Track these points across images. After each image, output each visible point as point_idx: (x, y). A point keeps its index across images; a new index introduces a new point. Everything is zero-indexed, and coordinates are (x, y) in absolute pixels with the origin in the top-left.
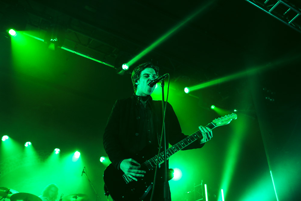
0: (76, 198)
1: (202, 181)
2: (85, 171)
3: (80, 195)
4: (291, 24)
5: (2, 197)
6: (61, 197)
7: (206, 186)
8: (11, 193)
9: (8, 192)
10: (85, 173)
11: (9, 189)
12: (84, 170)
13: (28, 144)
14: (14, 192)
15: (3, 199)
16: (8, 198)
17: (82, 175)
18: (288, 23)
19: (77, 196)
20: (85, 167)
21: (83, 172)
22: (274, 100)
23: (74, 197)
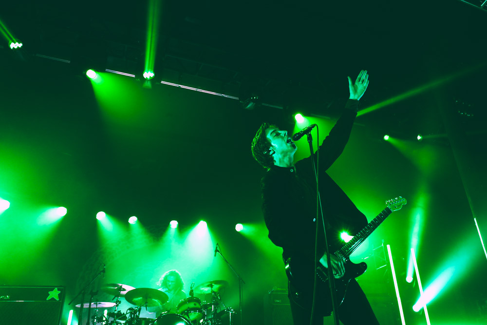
0: (211, 286)
1: (383, 241)
2: (218, 249)
3: (217, 282)
4: (484, 6)
5: (114, 296)
6: (191, 288)
7: (388, 246)
8: (124, 290)
9: (121, 289)
10: (219, 252)
11: (120, 285)
12: (217, 247)
13: (133, 220)
14: (128, 288)
15: (116, 298)
16: (122, 296)
17: (215, 255)
18: (480, 6)
19: (213, 284)
20: (217, 244)
21: (217, 251)
22: (473, 115)
23: (208, 286)
